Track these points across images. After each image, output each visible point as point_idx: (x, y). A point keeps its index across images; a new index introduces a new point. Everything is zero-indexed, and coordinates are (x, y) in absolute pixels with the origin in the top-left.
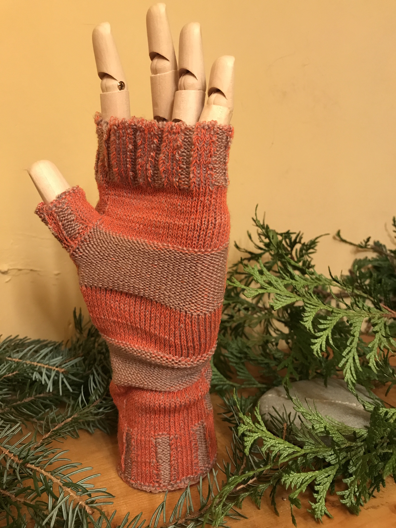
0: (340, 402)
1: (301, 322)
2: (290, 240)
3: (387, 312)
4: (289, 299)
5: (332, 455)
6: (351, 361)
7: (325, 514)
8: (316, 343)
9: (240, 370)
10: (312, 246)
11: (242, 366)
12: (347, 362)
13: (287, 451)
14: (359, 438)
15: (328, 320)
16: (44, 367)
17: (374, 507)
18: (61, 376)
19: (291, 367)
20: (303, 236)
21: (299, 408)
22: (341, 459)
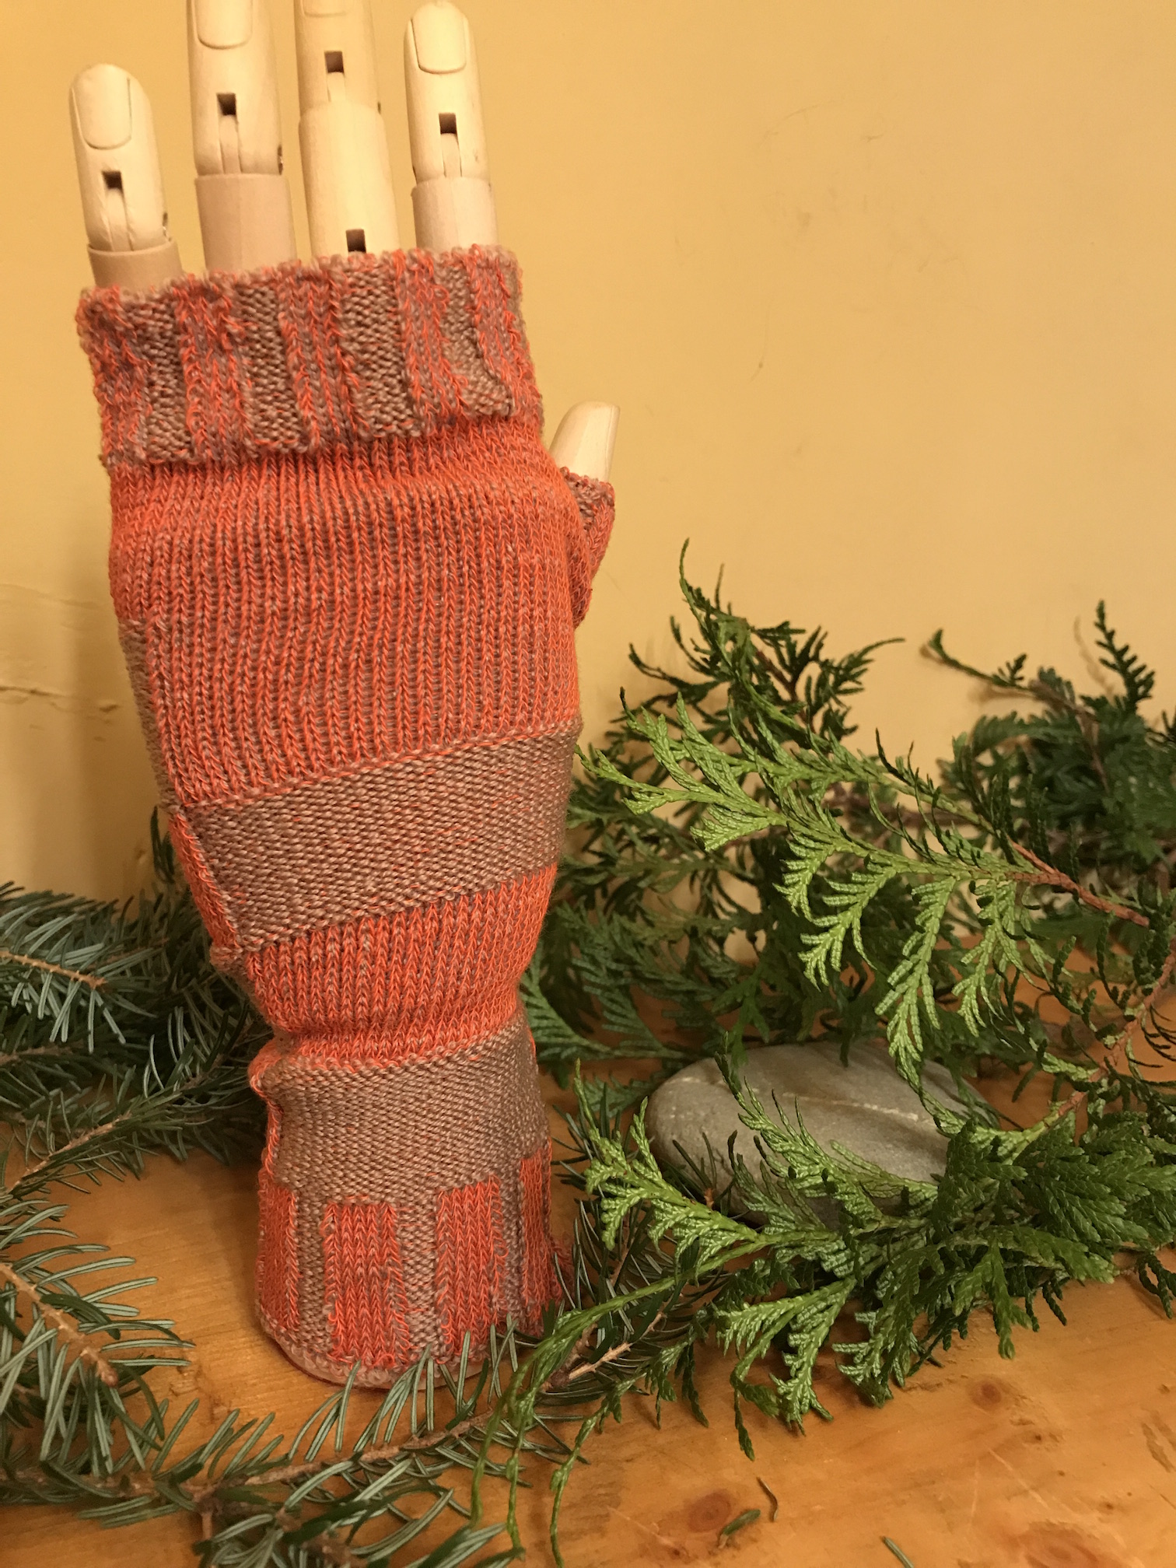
0: (875, 1108)
1: (779, 888)
2: (791, 648)
3: (1029, 867)
4: (750, 819)
5: (839, 1251)
6: (911, 998)
7: (811, 1407)
8: (815, 946)
9: (614, 1007)
10: (855, 671)
11: (620, 999)
12: (900, 1000)
13: (716, 1240)
14: (917, 1206)
15: (855, 883)
16: (47, 971)
17: (925, 1387)
18: (96, 999)
19: (750, 1004)
20: (825, 642)
21: (754, 1118)
22: (861, 1261)
